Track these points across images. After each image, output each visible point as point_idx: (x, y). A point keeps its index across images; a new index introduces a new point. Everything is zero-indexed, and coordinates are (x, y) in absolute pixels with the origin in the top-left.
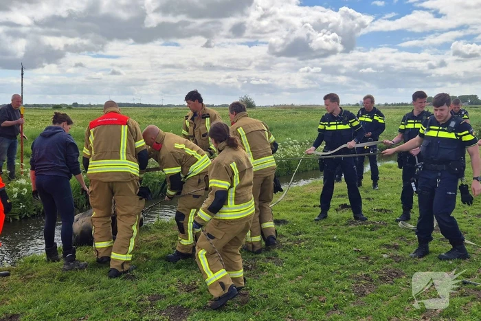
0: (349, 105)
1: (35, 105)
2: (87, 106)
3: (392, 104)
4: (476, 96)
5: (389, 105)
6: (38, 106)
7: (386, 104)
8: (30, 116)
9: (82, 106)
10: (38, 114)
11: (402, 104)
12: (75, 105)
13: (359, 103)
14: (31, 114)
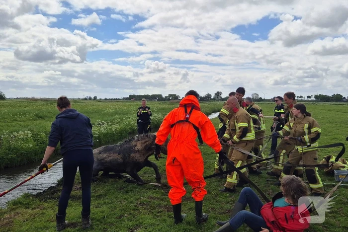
0: (79, 99)
3: (110, 99)
4: (161, 95)
5: (108, 100)
7: (106, 99)
11: (116, 99)
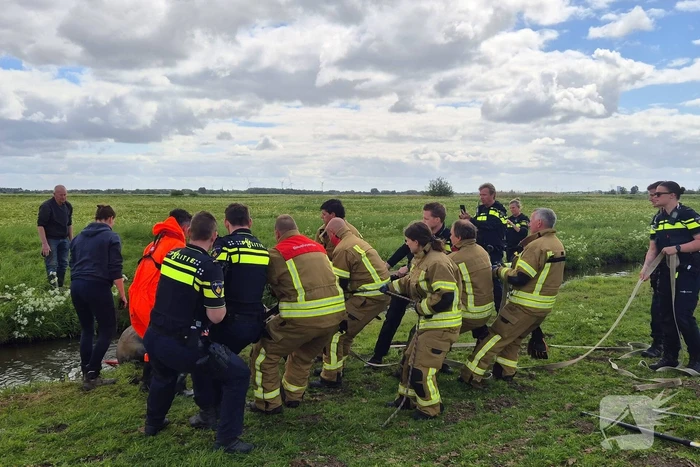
0: (600, 192)
1: (149, 191)
2: (218, 192)
6: (153, 192)
8: (137, 205)
9: (212, 192)
10: (148, 203)
12: (202, 190)
13: (616, 189)
14: (140, 203)
